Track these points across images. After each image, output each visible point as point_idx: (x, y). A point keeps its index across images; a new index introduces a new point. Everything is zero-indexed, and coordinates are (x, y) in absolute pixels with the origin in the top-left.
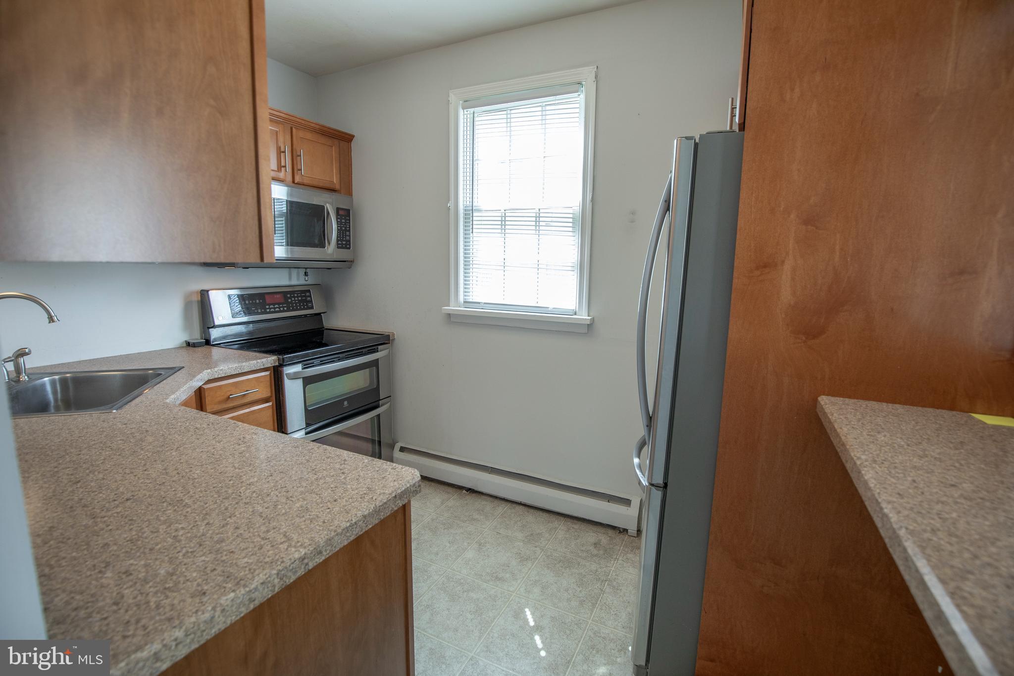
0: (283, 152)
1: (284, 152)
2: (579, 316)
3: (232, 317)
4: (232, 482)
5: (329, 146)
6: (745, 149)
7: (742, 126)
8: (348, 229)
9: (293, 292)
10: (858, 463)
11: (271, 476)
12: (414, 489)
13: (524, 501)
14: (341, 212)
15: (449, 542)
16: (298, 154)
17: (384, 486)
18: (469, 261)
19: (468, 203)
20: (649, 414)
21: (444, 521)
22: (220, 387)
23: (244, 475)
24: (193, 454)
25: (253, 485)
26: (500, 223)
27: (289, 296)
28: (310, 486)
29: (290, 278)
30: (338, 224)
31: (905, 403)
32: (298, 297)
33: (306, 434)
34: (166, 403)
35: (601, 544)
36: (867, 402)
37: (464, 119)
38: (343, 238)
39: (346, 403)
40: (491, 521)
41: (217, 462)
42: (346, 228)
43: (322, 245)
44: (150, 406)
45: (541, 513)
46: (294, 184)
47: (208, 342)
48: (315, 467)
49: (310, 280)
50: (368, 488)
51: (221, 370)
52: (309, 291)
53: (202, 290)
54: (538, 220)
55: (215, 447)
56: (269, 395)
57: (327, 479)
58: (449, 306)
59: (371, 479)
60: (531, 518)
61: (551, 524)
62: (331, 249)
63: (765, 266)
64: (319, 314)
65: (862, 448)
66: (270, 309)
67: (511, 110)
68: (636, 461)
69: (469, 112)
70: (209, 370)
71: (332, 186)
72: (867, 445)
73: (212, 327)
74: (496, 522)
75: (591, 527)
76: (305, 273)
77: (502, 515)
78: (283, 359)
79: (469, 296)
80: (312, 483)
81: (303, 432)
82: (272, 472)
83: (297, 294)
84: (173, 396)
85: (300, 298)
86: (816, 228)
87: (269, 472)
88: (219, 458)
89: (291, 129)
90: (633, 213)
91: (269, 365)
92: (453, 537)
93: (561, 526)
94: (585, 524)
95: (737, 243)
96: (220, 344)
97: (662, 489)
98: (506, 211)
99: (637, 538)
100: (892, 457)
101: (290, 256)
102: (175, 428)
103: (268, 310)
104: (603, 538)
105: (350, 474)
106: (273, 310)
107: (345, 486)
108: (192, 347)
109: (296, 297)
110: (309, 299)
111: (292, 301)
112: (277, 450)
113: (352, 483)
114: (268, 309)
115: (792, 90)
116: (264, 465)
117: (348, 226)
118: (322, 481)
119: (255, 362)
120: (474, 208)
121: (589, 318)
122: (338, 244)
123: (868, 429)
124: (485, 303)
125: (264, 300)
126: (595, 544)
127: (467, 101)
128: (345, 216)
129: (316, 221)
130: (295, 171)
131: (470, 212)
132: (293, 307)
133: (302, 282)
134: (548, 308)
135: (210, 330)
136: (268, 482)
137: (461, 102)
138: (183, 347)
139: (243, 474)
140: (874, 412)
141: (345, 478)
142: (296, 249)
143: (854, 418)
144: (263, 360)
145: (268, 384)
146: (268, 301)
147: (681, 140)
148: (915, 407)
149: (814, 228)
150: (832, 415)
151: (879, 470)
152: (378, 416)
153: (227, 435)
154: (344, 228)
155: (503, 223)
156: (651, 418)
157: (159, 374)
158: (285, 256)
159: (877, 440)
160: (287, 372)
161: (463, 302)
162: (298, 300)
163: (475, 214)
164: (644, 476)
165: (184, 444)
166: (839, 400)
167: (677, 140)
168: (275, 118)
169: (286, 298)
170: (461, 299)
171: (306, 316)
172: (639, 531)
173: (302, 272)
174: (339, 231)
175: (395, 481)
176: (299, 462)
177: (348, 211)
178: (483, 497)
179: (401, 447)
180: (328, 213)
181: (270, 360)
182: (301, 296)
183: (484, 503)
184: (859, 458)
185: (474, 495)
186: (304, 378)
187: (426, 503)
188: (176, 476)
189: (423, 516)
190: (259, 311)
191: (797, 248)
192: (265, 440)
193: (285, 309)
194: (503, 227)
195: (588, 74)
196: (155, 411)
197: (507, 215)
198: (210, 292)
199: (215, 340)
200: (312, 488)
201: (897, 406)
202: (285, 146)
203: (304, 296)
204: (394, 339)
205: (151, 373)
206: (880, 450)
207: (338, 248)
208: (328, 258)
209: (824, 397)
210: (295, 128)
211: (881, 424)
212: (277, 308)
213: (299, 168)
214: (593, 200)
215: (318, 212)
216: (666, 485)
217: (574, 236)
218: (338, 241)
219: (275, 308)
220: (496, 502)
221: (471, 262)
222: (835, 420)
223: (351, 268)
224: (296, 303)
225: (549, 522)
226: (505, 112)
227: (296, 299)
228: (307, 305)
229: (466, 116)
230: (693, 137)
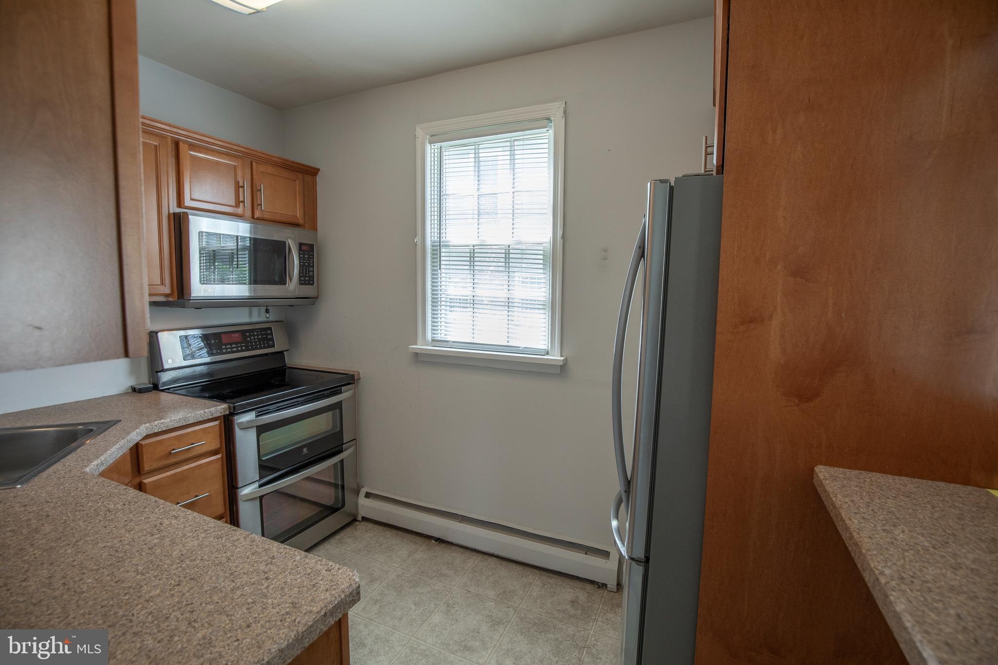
0: (241, 187)
1: (243, 187)
2: (551, 356)
3: (184, 360)
4: (127, 597)
5: (294, 180)
6: (725, 194)
7: (721, 168)
8: (311, 264)
9: (253, 330)
10: (883, 580)
11: (179, 585)
12: (351, 599)
13: (497, 552)
14: (304, 248)
15: (415, 604)
16: (259, 188)
17: (313, 600)
18: (437, 298)
19: (436, 238)
20: (627, 478)
21: (410, 578)
22: (161, 441)
23: (146, 585)
24: (93, 551)
25: (152, 601)
26: (468, 259)
27: (248, 334)
28: (222, 602)
29: (251, 315)
30: (300, 260)
31: (913, 476)
32: (257, 335)
33: (260, 486)
34: (84, 472)
35: (579, 601)
36: (870, 474)
37: (431, 153)
38: (306, 274)
39: (305, 450)
40: (460, 577)
41: (118, 564)
42: (309, 263)
43: (282, 282)
44: (64, 477)
45: (514, 566)
46: (254, 219)
47: (156, 387)
48: (234, 569)
49: (272, 317)
50: (293, 603)
51: (163, 423)
52: (270, 329)
53: (151, 332)
54: (507, 256)
55: (122, 539)
56: (218, 446)
57: (245, 588)
58: (416, 345)
59: (299, 588)
60: (504, 571)
61: (525, 579)
62: (293, 286)
63: (751, 321)
64: (282, 352)
65: (882, 555)
66: (226, 349)
67: (479, 145)
68: (614, 523)
69: (436, 147)
70: (148, 425)
71: (294, 221)
72: (887, 549)
73: (161, 371)
74: (466, 579)
75: (568, 581)
76: (266, 310)
77: (472, 569)
78: (234, 407)
79: (437, 334)
80: (225, 596)
81: (256, 485)
82: (181, 578)
83: (257, 332)
84: (95, 463)
85: (260, 337)
86: (806, 281)
87: (177, 579)
88: (122, 557)
89: (251, 163)
90: (606, 251)
91: (219, 414)
92: (419, 597)
93: (536, 581)
94: (561, 578)
95: (719, 295)
96: (168, 389)
97: (643, 564)
98: (475, 247)
99: (617, 594)
100: (921, 570)
101: (253, 295)
102: (83, 510)
103: (224, 351)
104: (581, 594)
105: (276, 580)
106: (230, 350)
107: (265, 600)
108: (138, 393)
109: (256, 335)
110: (270, 337)
111: (251, 339)
112: (196, 543)
113: (274, 595)
114: (224, 349)
115: (774, 131)
116: (174, 567)
117: (311, 262)
118: (239, 593)
119: (202, 412)
120: (441, 244)
121: (562, 358)
122: (300, 280)
123: (882, 520)
124: (454, 342)
125: (220, 341)
126: (572, 602)
127: (434, 136)
128: (308, 252)
129: (276, 257)
130: (255, 206)
131: (438, 248)
132: (252, 346)
133: (263, 319)
134: (520, 347)
135: (159, 373)
136: (173, 595)
137: (428, 136)
138: (128, 393)
139: (145, 582)
140: (881, 490)
141: (268, 587)
142: (259, 287)
143: (862, 501)
144: (211, 409)
145: (218, 434)
146: (224, 341)
147: (654, 183)
148: (925, 481)
149: (804, 281)
150: (836, 496)
151: (911, 596)
152: (342, 461)
153: (141, 520)
154: (307, 264)
155: (472, 259)
156: (629, 482)
157: (90, 429)
158: (248, 295)
159: (896, 539)
160: (238, 421)
161: (431, 341)
162: (258, 338)
163: (443, 250)
164: (624, 545)
165: (86, 535)
166: (838, 471)
167: (651, 183)
168: (234, 152)
169: (245, 337)
170: (429, 336)
171: (266, 354)
172: (619, 585)
173: (263, 309)
174: (301, 266)
175: (327, 590)
176: (217, 562)
177: (312, 246)
178: (454, 548)
179: (366, 492)
180: (290, 249)
181: (220, 408)
182: (262, 335)
183: (454, 554)
184: (882, 573)
185: (443, 545)
186: (257, 427)
187: (391, 555)
188: (60, 589)
189: (387, 572)
190: (215, 352)
191: (785, 302)
192: (185, 527)
193: (244, 348)
194: (472, 263)
195: (556, 110)
196: (67, 485)
197: (476, 251)
198: (159, 334)
199: (164, 384)
200: (224, 604)
201: (905, 479)
202: (244, 181)
203: (264, 334)
204: (359, 379)
205: (81, 429)
206: (904, 558)
207: (301, 284)
208: (289, 295)
209: (821, 467)
210: (256, 162)
211: (894, 510)
212: (234, 347)
213: (259, 203)
214: (563, 237)
215: (278, 249)
216: (647, 559)
217: (545, 274)
218: (300, 277)
219: (232, 348)
220: (467, 554)
221: (439, 299)
222: (841, 505)
223: (315, 304)
224: (256, 342)
225: (523, 577)
226: (473, 147)
227: (256, 337)
228: (267, 343)
229: (433, 150)
230: (668, 180)
